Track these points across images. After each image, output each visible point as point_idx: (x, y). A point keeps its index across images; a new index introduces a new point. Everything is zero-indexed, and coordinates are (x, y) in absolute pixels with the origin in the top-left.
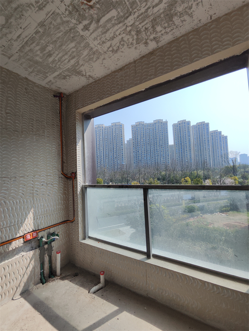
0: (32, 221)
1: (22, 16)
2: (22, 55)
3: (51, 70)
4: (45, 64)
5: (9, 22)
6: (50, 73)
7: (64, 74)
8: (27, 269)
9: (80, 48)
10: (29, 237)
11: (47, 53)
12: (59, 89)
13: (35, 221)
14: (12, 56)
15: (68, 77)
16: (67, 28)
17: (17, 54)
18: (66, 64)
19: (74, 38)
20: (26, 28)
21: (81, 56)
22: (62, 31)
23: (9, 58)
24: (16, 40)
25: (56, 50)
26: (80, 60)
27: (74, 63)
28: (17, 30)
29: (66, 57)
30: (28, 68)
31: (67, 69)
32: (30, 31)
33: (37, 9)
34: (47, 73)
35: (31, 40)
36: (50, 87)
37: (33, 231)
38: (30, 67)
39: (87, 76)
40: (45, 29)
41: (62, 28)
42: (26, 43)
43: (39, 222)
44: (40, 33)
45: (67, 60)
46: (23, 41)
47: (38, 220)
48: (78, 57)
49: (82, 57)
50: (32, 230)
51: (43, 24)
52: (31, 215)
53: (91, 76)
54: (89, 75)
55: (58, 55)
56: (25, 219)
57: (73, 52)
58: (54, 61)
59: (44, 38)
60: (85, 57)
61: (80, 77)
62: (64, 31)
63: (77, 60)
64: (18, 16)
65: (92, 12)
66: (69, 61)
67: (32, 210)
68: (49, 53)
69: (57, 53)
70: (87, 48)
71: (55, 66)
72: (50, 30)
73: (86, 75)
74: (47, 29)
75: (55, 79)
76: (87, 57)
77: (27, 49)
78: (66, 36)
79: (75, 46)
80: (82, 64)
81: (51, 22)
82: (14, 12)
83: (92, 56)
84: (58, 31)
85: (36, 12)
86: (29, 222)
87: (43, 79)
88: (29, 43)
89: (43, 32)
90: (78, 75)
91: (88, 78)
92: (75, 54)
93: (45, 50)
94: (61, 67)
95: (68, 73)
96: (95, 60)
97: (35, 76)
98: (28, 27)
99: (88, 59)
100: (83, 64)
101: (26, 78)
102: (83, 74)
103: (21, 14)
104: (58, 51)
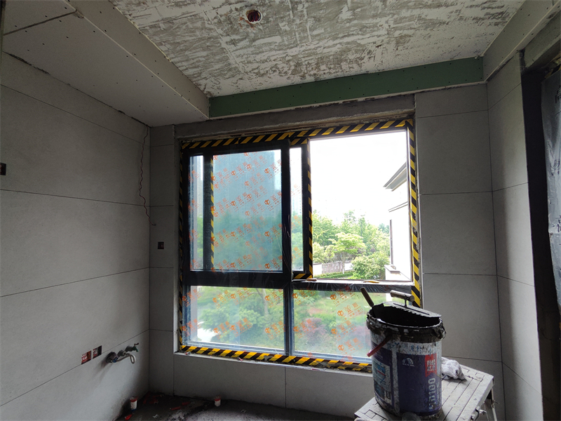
9: (212, 60)
16: (206, 35)
20: (140, 18)
25: (174, 53)
29: (185, 64)
33: (173, 4)
39: (205, 92)
53: (212, 93)
54: (209, 92)
55: (173, 58)
60: (214, 70)
62: (200, 37)
64: (135, 2)
65: (250, 30)
74: (174, 27)
78: (199, 42)
81: (185, 23)
83: (225, 72)
85: (168, 7)
89: (164, 29)
96: (227, 76)
98: (143, 17)
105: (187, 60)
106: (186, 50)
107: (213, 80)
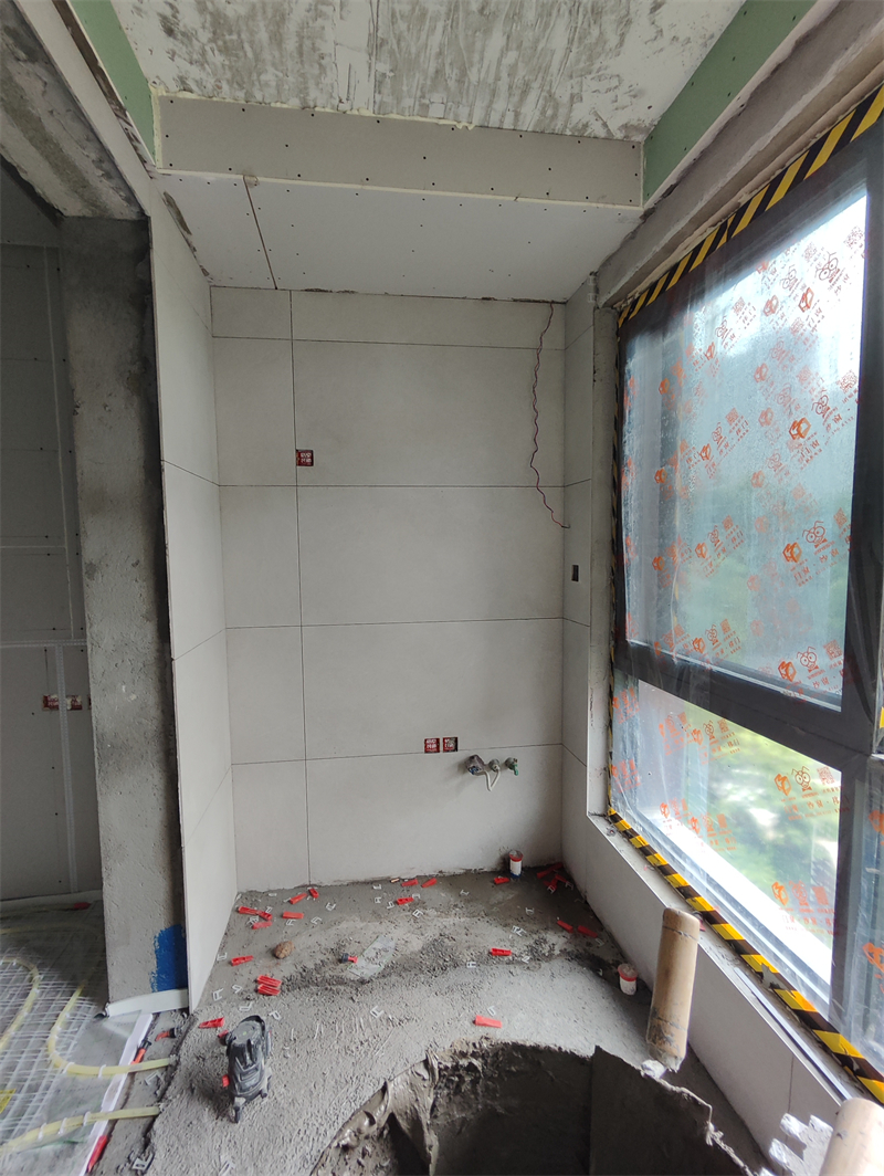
1: (323, 62)
19: (486, 12)
20: (352, 91)
21: (549, 66)
22: (436, 18)
25: (458, 104)
26: (555, 86)
27: (537, 113)
29: (500, 105)
32: (365, 91)
39: (619, 135)
40: (392, 52)
41: (432, 7)
44: (387, 80)
48: (540, 75)
49: (554, 68)
51: (379, 41)
53: (635, 122)
54: (625, 127)
55: (471, 115)
57: (513, 70)
59: (405, 88)
63: (544, 94)
64: (316, 69)
66: (517, 115)
70: (555, 12)
72: (403, 44)
73: (609, 130)
76: (574, 50)
78: (458, 24)
79: (508, 37)
80: (572, 96)
81: (393, 15)
82: (302, 62)
84: (426, 27)
85: (341, 18)
92: (521, 72)
98: (352, 84)
99: (584, 57)
100: (576, 91)
103: (316, 56)
104: (464, 101)
105: (494, 93)
106: (464, 73)
107: (595, 85)
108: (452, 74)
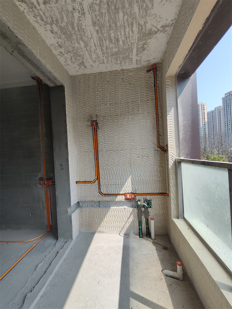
0: (131, 185)
1: (84, 31)
2: (106, 56)
3: (129, 52)
4: (121, 50)
5: (84, 41)
6: (131, 54)
7: (140, 46)
8: (128, 219)
9: (128, 11)
10: (128, 196)
11: (115, 40)
12: (149, 62)
13: (133, 186)
14: (104, 61)
15: (145, 46)
16: (106, 6)
17: (104, 57)
18: (133, 36)
19: (116, 8)
20: (92, 35)
21: (136, 17)
22: (105, 13)
23: (104, 63)
24: (96, 49)
25: (117, 32)
26: (139, 21)
27: (137, 29)
28: (90, 42)
29: (127, 30)
30: (117, 62)
31: (138, 39)
32: (95, 35)
33: (83, 16)
34: (129, 56)
35: (100, 41)
36: (141, 65)
37: (132, 193)
38: (117, 60)
39: (161, 29)
40: (98, 24)
41: (103, 11)
42: (101, 45)
43: (136, 187)
44: (99, 31)
45: (131, 32)
46: (99, 46)
47: (135, 186)
48: (135, 19)
49: (138, 17)
50: (130, 192)
51: (94, 22)
52: (129, 180)
53: (164, 25)
54: (162, 26)
55: (121, 34)
56: (125, 182)
57: (127, 20)
58: (124, 42)
59: (103, 32)
60: (140, 13)
61: (154, 36)
62: (106, 11)
63: (137, 24)
64: (83, 33)
66: (132, 31)
67: (130, 176)
68: (116, 40)
69: (119, 33)
70: (133, 3)
71: (128, 46)
72: (100, 22)
73: (158, 29)
74: (98, 23)
75: (139, 56)
76: (141, 11)
77: (104, 48)
78: (111, 13)
79: (123, 13)
80: (145, 23)
81: (96, 15)
82: (80, 32)
83: (145, 5)
84: (104, 16)
85: (85, 20)
86: (128, 185)
87: (131, 63)
88: (102, 44)
89: (99, 28)
90: (152, 36)
91: (163, 30)
92: (130, 20)
93: (112, 40)
94: (132, 42)
95: (142, 42)
96: (150, 6)
97: (125, 64)
98: (92, 34)
99: (144, 12)
100: (145, 21)
101: (122, 70)
102: (155, 31)
103: (82, 30)
104: (118, 31)
105: (125, 27)
106: (116, 24)
107: (150, 18)
108: (113, 25)
